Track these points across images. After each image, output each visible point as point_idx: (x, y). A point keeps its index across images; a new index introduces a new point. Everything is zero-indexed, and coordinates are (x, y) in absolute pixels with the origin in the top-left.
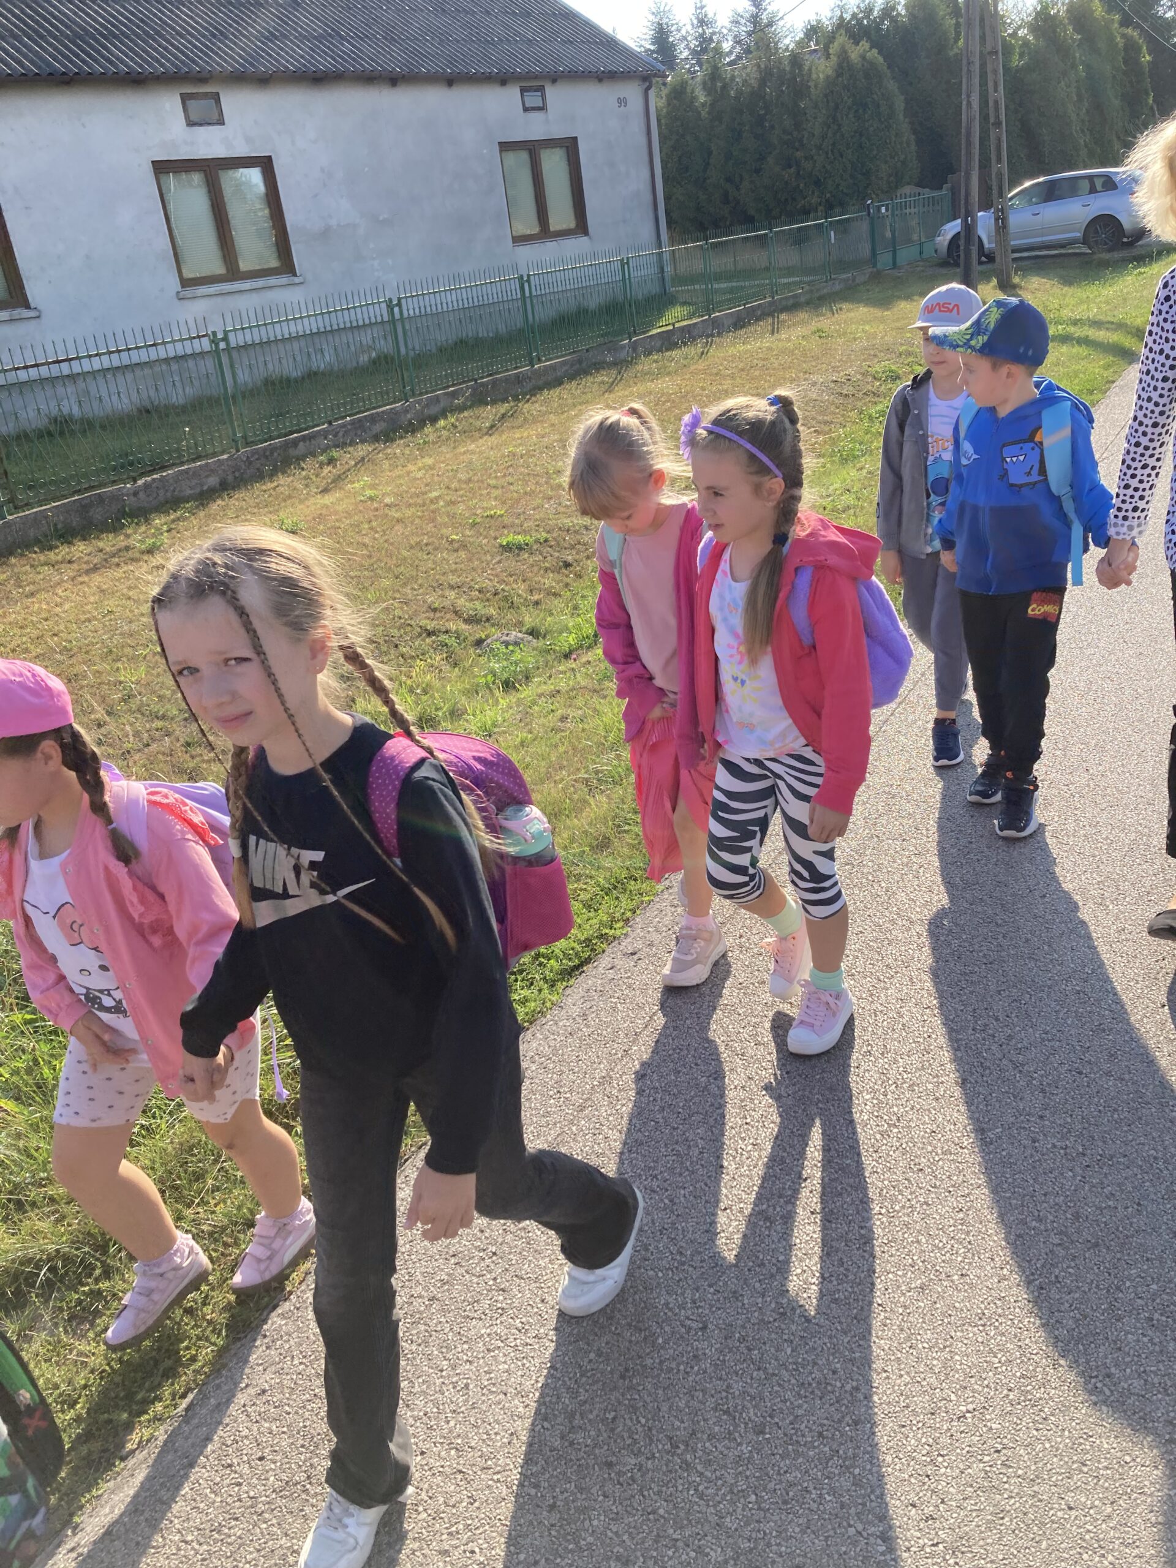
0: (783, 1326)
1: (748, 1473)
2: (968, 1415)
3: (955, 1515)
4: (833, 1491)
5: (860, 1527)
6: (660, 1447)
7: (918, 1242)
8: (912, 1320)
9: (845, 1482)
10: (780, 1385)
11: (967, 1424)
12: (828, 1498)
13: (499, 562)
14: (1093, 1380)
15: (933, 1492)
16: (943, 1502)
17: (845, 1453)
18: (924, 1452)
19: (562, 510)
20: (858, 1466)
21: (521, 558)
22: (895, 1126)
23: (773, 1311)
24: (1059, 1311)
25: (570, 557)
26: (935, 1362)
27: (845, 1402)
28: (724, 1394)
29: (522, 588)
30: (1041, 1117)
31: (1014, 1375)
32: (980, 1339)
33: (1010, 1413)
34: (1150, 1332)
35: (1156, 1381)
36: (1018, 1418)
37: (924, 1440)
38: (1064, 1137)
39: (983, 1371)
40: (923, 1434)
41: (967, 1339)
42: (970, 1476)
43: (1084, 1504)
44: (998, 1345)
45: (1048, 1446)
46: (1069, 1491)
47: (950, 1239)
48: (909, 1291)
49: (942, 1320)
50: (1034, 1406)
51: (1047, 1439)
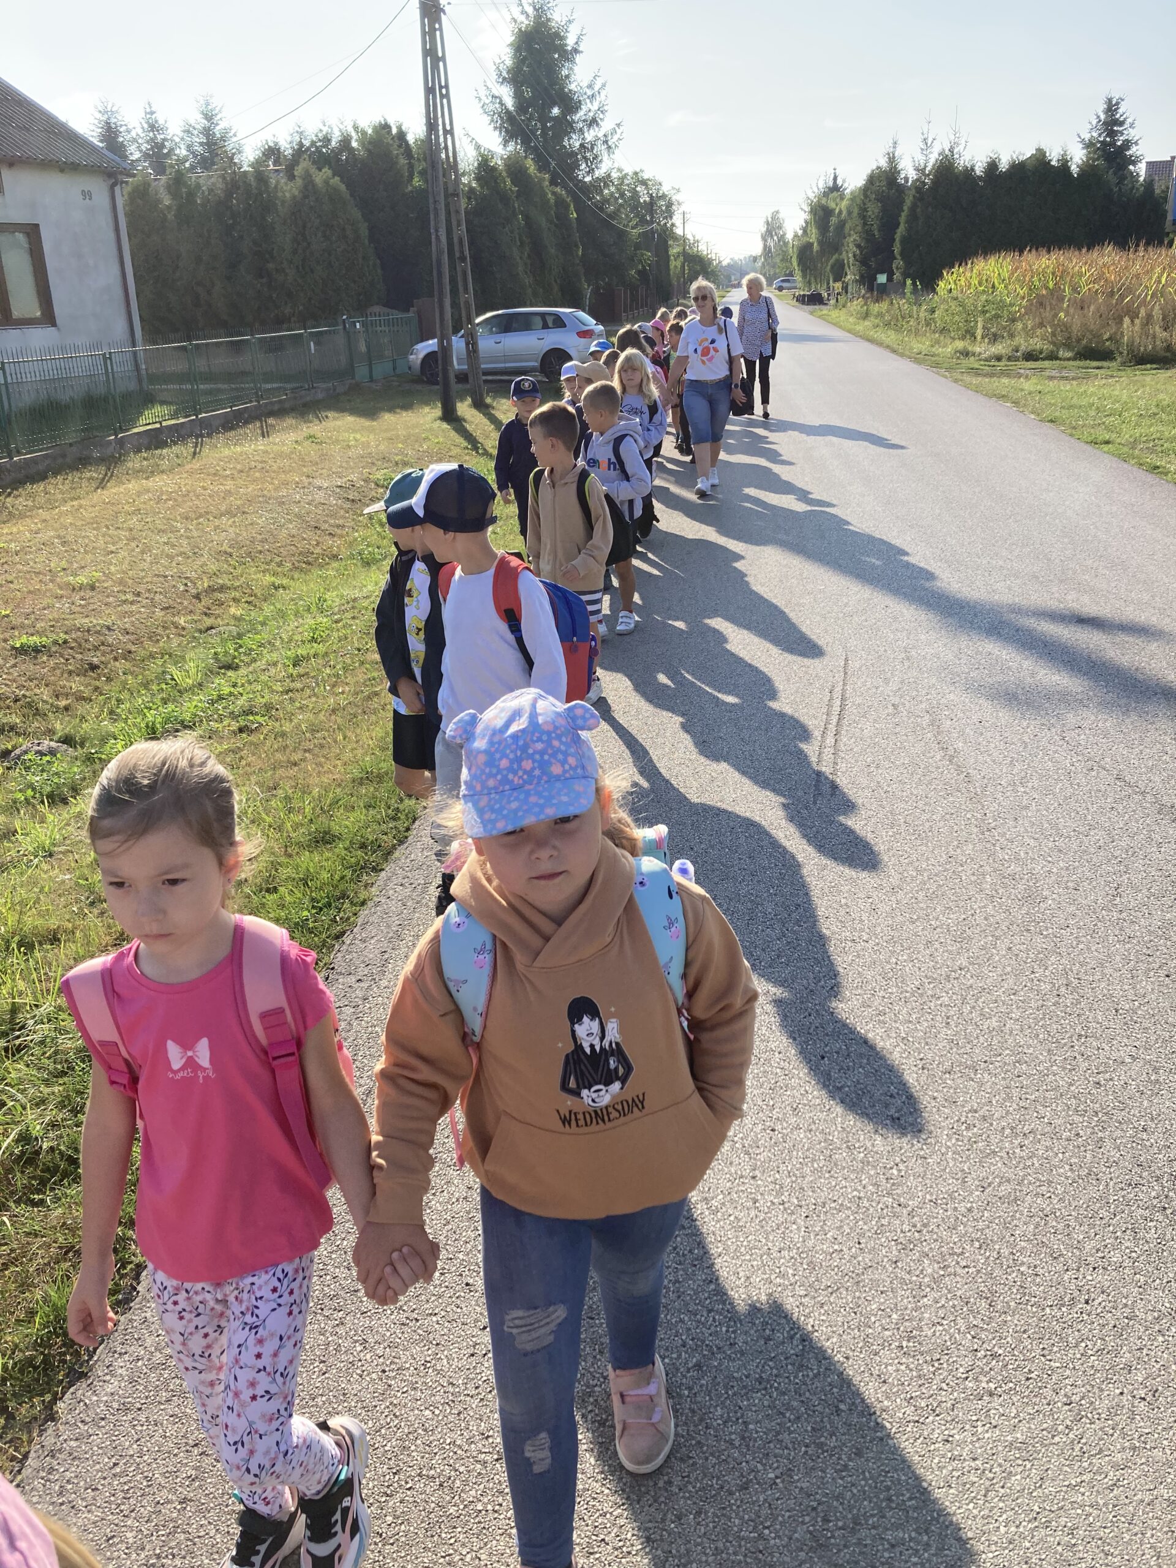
2: (778, 1481)
8: (699, 1399)
11: (779, 1490)
13: (15, 666)
18: (751, 1528)
19: (78, 609)
21: (40, 661)
25: (95, 659)
26: (733, 1437)
29: (45, 694)
30: (754, 1178)
31: (806, 1431)
32: (766, 1403)
33: (813, 1468)
36: (821, 1471)
37: (746, 1517)
38: (779, 1193)
39: (778, 1433)
40: (744, 1511)
41: (755, 1406)
42: (797, 1540)
43: (903, 1539)
44: (784, 1405)
45: (855, 1491)
46: (888, 1529)
47: (710, 1311)
48: (688, 1372)
49: (727, 1393)
50: (831, 1456)
51: (853, 1485)
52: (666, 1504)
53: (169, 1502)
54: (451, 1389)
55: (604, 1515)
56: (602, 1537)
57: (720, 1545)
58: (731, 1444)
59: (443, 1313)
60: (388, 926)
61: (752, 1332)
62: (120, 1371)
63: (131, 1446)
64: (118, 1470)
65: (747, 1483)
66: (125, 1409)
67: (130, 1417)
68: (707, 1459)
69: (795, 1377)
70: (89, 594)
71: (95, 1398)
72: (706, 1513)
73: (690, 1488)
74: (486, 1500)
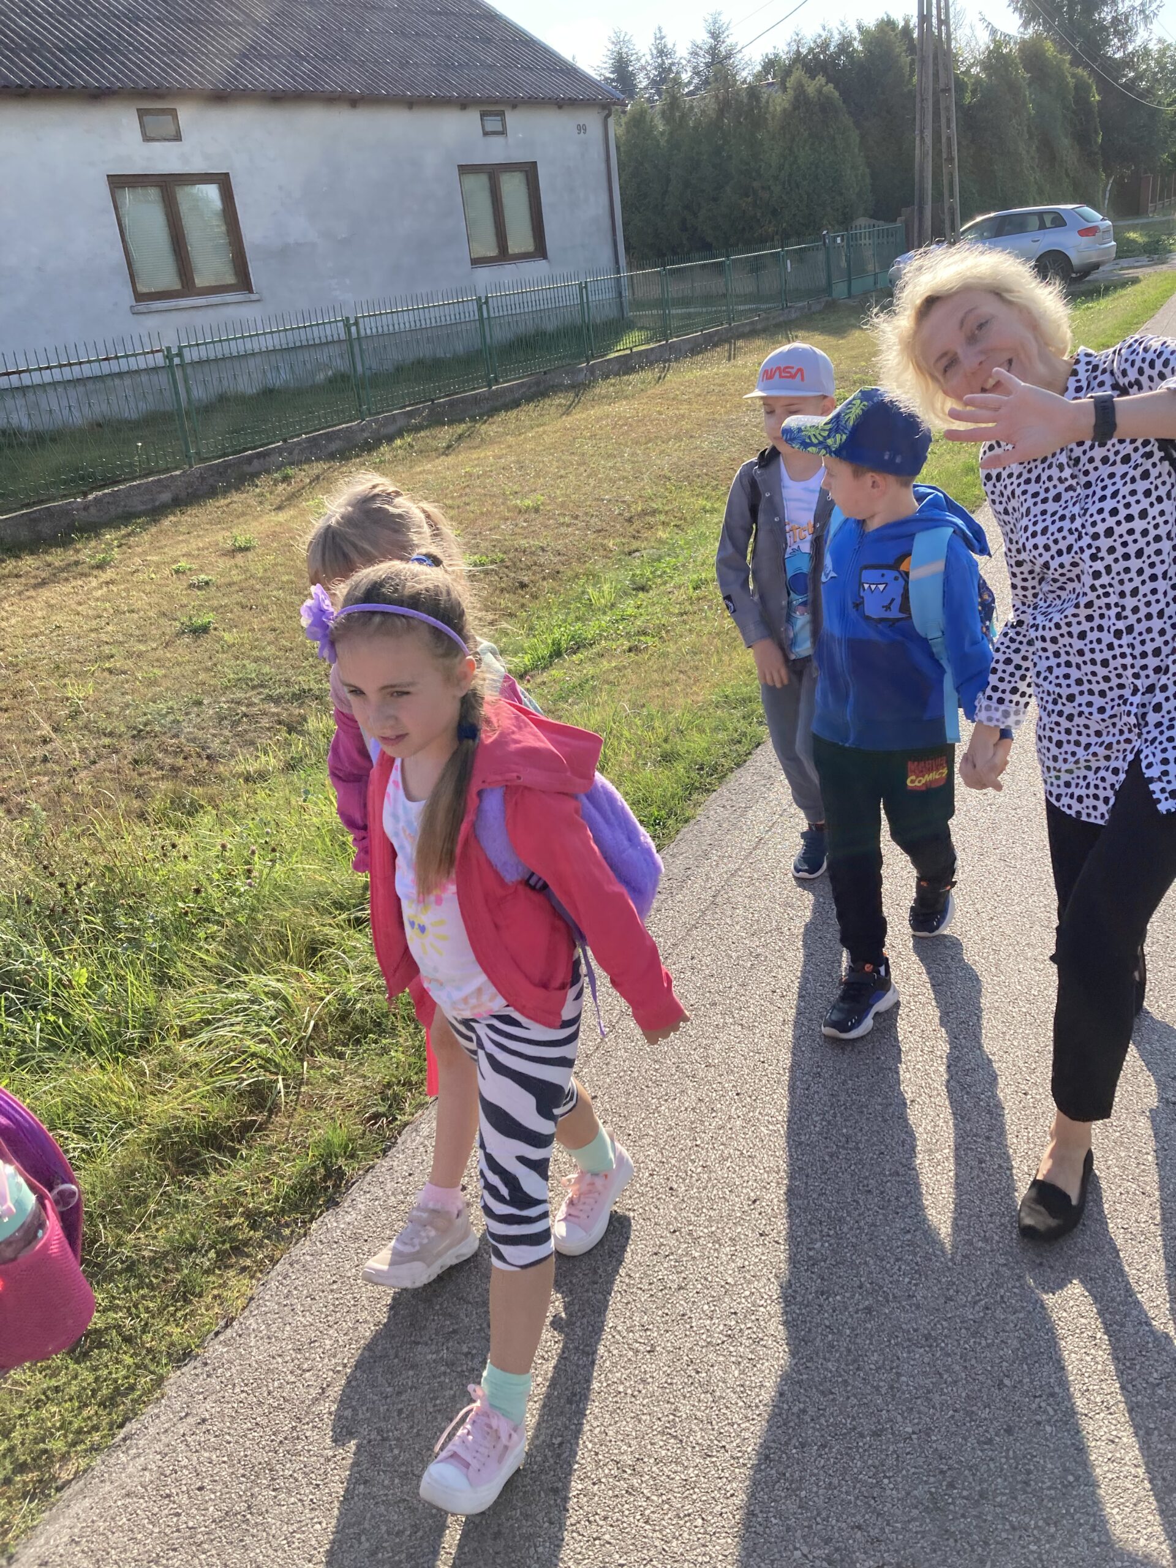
0: (732, 1349)
1: (695, 1497)
2: (914, 1436)
3: (900, 1537)
4: (779, 1515)
5: (805, 1550)
6: (607, 1471)
7: (866, 1263)
8: (858, 1341)
9: (791, 1506)
10: (727, 1407)
11: (912, 1446)
12: (774, 1521)
14: (1038, 1400)
15: (879, 1515)
16: (888, 1524)
17: (792, 1476)
18: (871, 1474)
19: (519, 531)
20: (805, 1489)
22: (843, 1147)
23: (721, 1332)
24: (1004, 1331)
25: (526, 578)
26: (882, 1384)
27: (792, 1424)
28: (671, 1417)
30: (988, 1138)
31: (960, 1396)
32: (926, 1360)
33: (955, 1434)
34: (1093, 1351)
35: (1098, 1400)
36: (963, 1438)
37: (870, 1462)
39: (929, 1392)
40: (870, 1455)
41: (914, 1360)
42: (916, 1497)
43: (1028, 1524)
44: (944, 1365)
45: (992, 1465)
46: (1013, 1511)
47: (897, 1260)
48: (856, 1313)
49: (889, 1341)
50: (978, 1426)
51: (992, 1459)
52: (794, 1429)
53: (366, 1321)
54: (627, 1280)
55: (732, 1424)
56: (724, 1443)
57: (835, 1481)
58: (877, 1390)
59: (641, 1211)
60: (699, 845)
61: (935, 1289)
62: (360, 1206)
63: (350, 1269)
64: (335, 1287)
65: (882, 1430)
66: (355, 1238)
67: (357, 1245)
68: (848, 1398)
69: (965, 1342)
70: (533, 516)
71: (335, 1224)
72: (831, 1448)
73: (823, 1421)
74: (628, 1384)
